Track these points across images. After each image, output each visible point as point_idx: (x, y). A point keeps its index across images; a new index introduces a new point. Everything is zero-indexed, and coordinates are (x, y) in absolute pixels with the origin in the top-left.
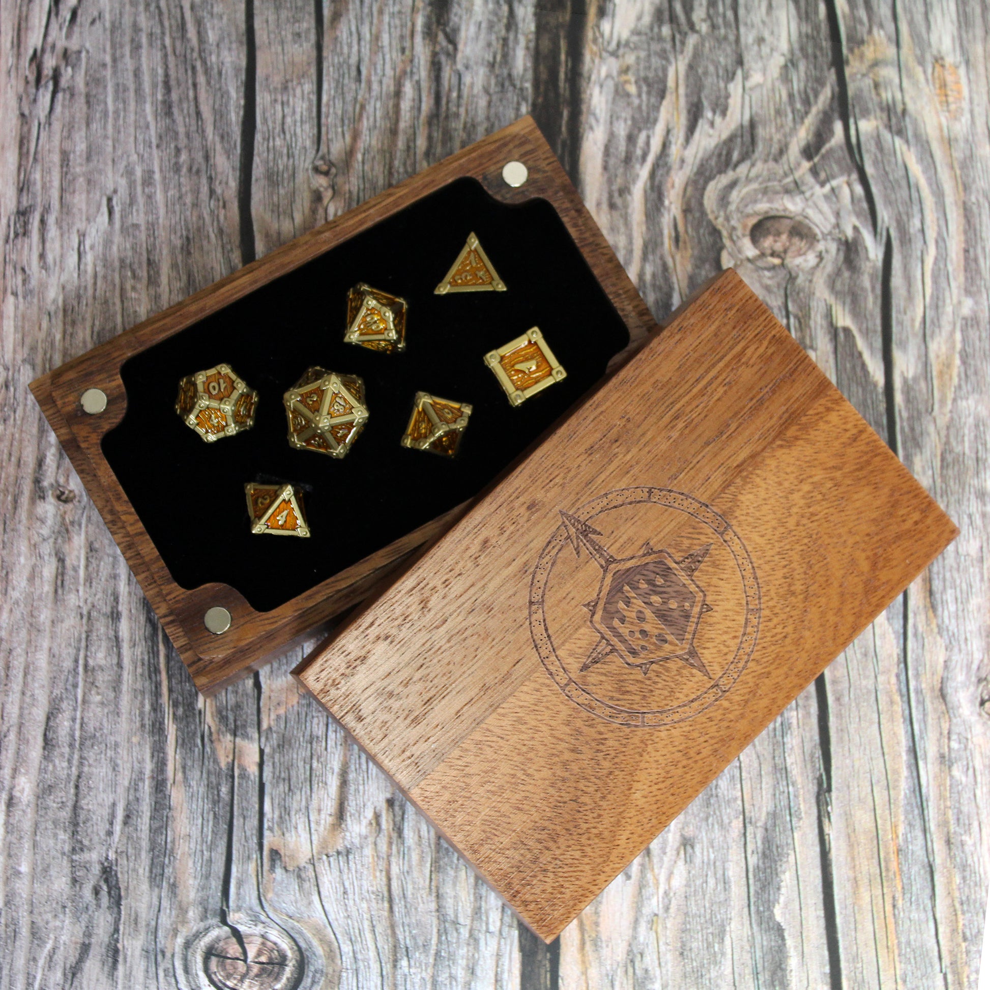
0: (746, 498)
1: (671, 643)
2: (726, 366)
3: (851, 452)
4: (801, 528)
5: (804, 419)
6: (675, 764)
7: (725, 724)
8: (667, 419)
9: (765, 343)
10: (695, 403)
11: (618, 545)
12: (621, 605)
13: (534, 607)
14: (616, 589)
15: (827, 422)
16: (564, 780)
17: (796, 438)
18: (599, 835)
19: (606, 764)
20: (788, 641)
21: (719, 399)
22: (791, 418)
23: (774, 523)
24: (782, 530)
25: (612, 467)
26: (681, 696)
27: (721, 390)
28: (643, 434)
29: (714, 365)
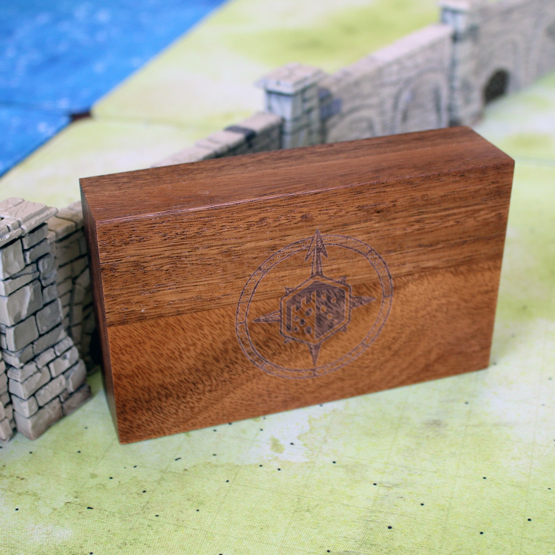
0: (412, 287)
1: (312, 336)
2: (466, 212)
3: (479, 297)
4: (423, 319)
5: (474, 267)
6: (260, 395)
7: (301, 391)
8: (412, 219)
9: (493, 214)
10: (432, 221)
11: (330, 268)
12: (304, 300)
13: (259, 271)
14: (309, 290)
15: (482, 275)
16: (197, 370)
17: (462, 273)
18: (192, 408)
19: (226, 375)
20: (367, 370)
21: (446, 227)
22: (469, 261)
23: (413, 309)
24: (414, 314)
25: (363, 225)
26: (292, 364)
27: (452, 223)
28: (395, 219)
29: (459, 207)
